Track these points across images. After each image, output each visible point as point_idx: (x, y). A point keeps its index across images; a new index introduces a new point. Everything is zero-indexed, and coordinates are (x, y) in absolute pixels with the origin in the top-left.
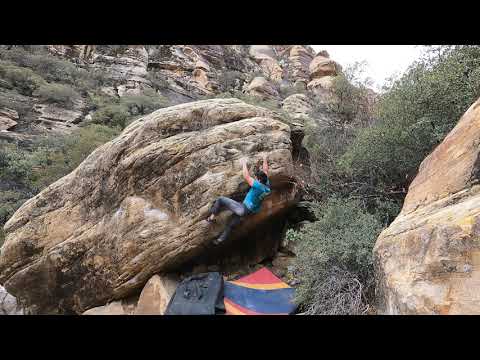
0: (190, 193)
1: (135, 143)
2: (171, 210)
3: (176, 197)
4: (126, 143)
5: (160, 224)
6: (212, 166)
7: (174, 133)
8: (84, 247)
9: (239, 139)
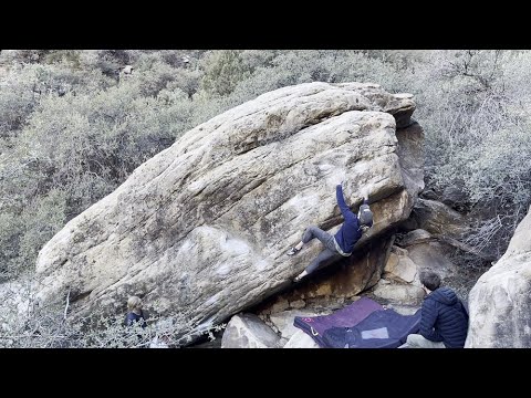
0: (276, 221)
1: (203, 165)
2: (253, 240)
3: (258, 226)
4: (193, 165)
5: (240, 258)
6: (301, 188)
7: (249, 147)
8: (144, 288)
9: (331, 151)
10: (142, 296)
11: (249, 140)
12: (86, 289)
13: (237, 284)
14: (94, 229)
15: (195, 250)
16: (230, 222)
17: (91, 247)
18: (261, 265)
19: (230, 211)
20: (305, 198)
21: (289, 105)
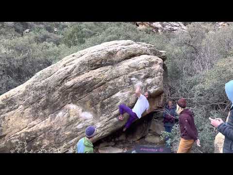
0: (108, 103)
1: (74, 73)
2: (95, 113)
3: (99, 105)
4: (69, 73)
6: (122, 88)
7: (98, 67)
8: (36, 134)
9: (137, 72)
10: (35, 138)
11: (98, 63)
12: (4, 133)
15: (66, 116)
16: (85, 103)
17: (8, 112)
18: (99, 125)
19: (85, 98)
20: (124, 93)
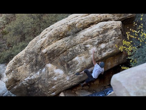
0: (71, 65)
1: (46, 44)
2: (64, 70)
3: (65, 65)
4: (43, 44)
5: (60, 75)
6: (78, 54)
9: (91, 40)
10: (34, 83)
11: (61, 35)
13: (60, 84)
14: (19, 61)
15: (46, 72)
16: (57, 63)
18: (68, 78)
19: (56, 60)
20: (80, 57)
21: (77, 21)
